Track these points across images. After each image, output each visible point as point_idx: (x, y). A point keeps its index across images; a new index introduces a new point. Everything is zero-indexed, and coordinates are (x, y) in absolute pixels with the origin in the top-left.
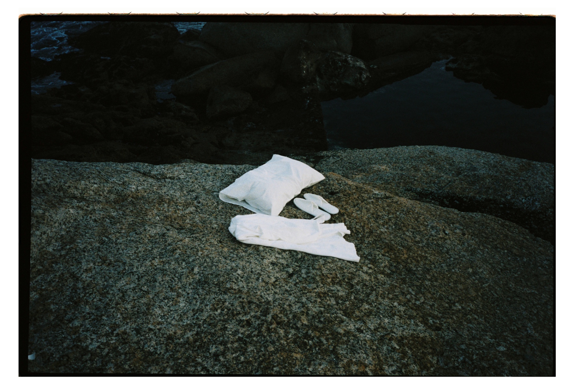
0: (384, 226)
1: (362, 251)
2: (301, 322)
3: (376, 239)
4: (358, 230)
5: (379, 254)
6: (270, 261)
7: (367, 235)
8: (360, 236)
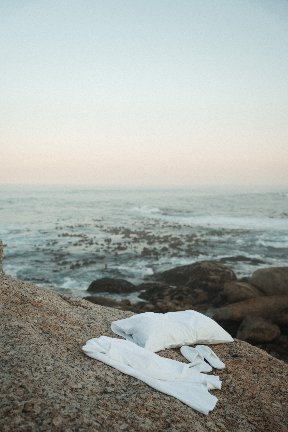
0: (281, 402)
1: (224, 409)
2: (51, 421)
3: (254, 406)
4: (236, 390)
5: (243, 419)
6: (97, 375)
7: (244, 398)
8: (235, 397)
